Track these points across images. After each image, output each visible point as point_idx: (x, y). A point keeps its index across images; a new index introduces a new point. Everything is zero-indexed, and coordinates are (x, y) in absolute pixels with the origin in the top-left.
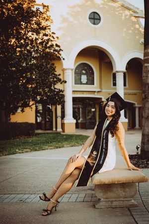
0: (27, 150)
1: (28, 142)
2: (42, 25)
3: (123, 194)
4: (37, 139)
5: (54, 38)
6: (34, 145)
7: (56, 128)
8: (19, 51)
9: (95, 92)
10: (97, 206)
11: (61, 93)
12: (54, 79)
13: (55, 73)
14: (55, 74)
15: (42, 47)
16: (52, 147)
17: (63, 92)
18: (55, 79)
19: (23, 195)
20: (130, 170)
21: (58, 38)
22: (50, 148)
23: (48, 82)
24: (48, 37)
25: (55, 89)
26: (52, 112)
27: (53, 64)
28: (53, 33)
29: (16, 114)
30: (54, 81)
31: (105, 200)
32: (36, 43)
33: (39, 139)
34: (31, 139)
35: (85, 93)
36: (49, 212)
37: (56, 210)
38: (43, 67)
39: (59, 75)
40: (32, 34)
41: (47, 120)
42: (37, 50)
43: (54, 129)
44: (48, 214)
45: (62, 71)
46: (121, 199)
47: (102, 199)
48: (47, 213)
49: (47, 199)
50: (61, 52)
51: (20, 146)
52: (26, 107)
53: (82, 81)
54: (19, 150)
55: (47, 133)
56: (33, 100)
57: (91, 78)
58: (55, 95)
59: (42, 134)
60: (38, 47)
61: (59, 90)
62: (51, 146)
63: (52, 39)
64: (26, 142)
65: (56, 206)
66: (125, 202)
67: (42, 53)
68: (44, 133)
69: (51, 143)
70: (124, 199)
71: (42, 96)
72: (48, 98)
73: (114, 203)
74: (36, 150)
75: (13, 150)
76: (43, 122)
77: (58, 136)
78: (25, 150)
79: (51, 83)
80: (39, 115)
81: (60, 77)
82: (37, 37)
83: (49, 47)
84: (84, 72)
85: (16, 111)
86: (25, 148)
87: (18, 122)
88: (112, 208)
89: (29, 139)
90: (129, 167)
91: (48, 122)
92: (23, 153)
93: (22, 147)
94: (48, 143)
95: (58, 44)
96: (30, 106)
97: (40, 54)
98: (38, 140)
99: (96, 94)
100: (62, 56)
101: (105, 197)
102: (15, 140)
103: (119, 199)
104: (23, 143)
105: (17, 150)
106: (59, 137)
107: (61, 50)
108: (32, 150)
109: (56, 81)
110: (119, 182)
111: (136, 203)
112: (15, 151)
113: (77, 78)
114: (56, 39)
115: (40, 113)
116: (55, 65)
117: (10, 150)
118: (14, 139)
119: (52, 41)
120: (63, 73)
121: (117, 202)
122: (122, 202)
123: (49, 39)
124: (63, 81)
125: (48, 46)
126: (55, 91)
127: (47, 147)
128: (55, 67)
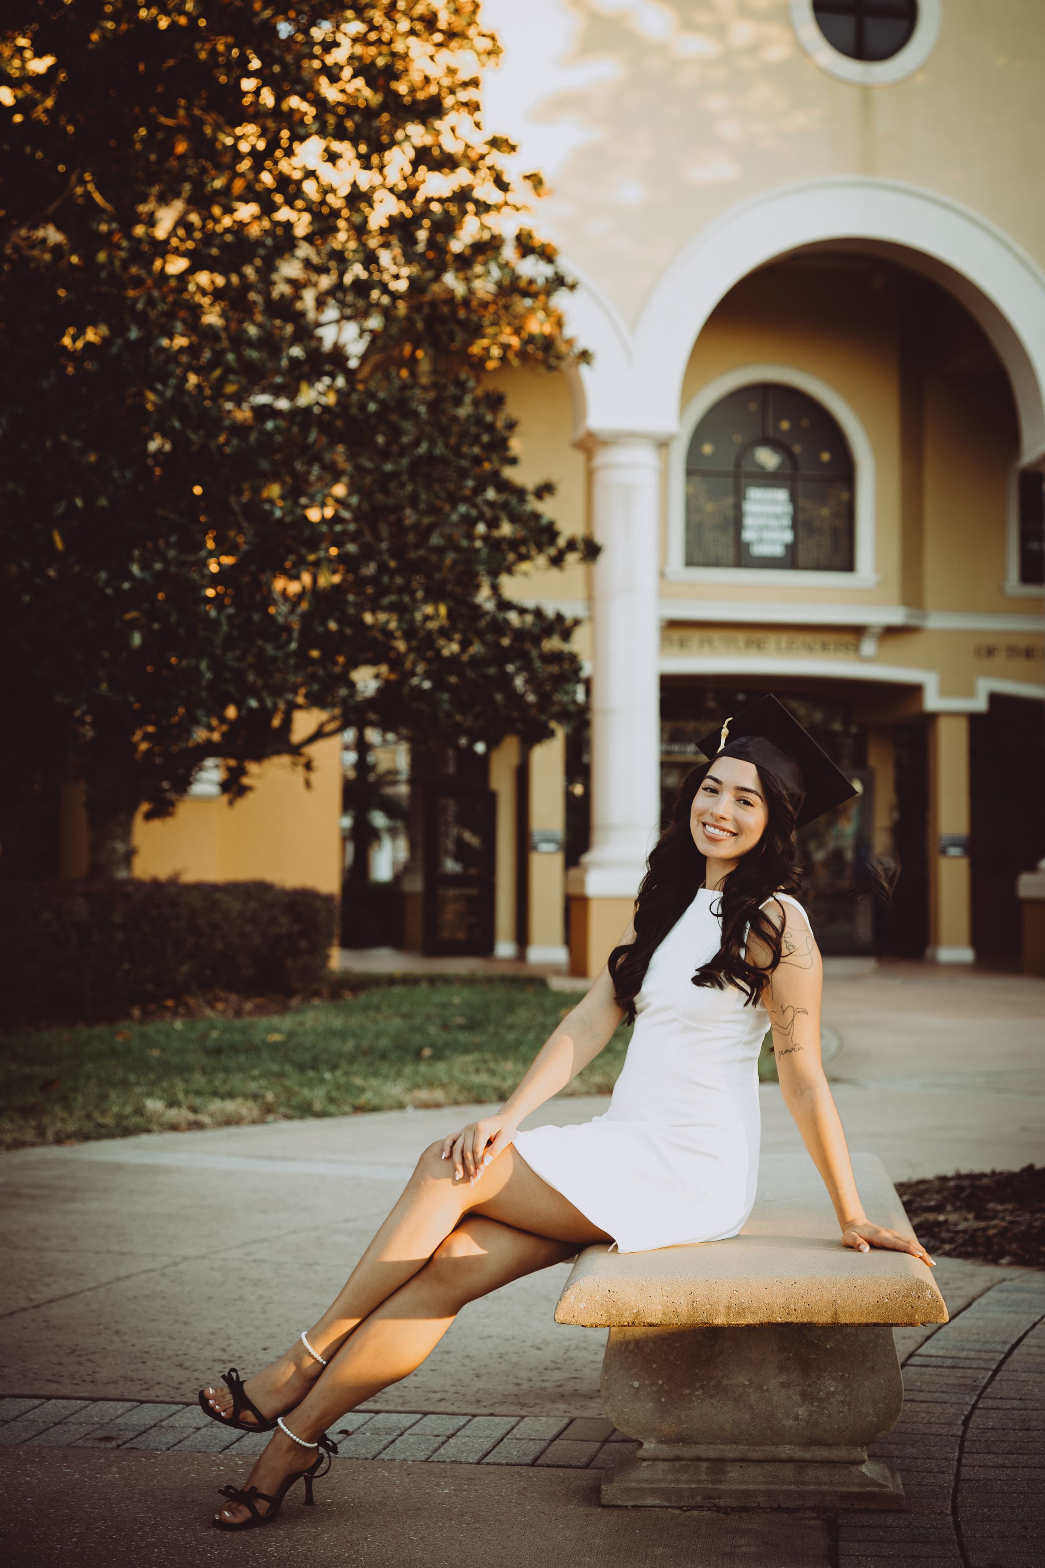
0: (230, 1106)
1: (253, 1049)
2: (416, 77)
3: (802, 1412)
4: (337, 1022)
5: (502, 185)
6: (302, 1068)
7: (522, 937)
8: (218, 294)
9: (857, 631)
10: (608, 1492)
11: (553, 644)
12: (493, 524)
13: (508, 472)
14: (504, 486)
15: (409, 257)
16: (439, 1095)
17: (566, 635)
18: (506, 529)
19: (121, 1407)
20: (852, 1247)
21: (535, 180)
22: (424, 1094)
23: (440, 551)
24: (462, 177)
25: (505, 605)
26: (491, 798)
27: (496, 401)
28: (495, 143)
29: (184, 809)
30: (495, 545)
31: (666, 1450)
32: (360, 230)
33: (356, 1020)
34: (286, 1022)
35: (772, 639)
36: (262, 1506)
37: (309, 1500)
38: (408, 426)
39: (545, 490)
40: (332, 157)
41: (451, 866)
42: (361, 288)
43: (505, 948)
44: (256, 1522)
45: (579, 458)
46: (787, 1451)
47: (650, 1446)
48: (245, 1513)
49: (249, 1416)
50: (561, 300)
51: (184, 1070)
52: (259, 757)
53: (748, 535)
54: (172, 1103)
55: (433, 980)
56: (316, 701)
57: (825, 512)
58: (501, 657)
59: (391, 981)
60: (370, 259)
61: (538, 613)
62: (430, 1084)
63: (486, 192)
64: (235, 1049)
65: (310, 1473)
66: (810, 1474)
67: (402, 308)
68: (408, 981)
69: (438, 1056)
70: (808, 1455)
71: (396, 663)
72: (440, 684)
73: (734, 1473)
74: (305, 1111)
75: (117, 1105)
76: (415, 885)
77: (510, 1008)
78: (217, 1105)
79: (469, 558)
80: (379, 819)
81: (547, 509)
82: (366, 179)
83: (464, 262)
84: (768, 458)
85: (183, 784)
86: (215, 1094)
87: (188, 878)
88: (718, 1509)
89: (275, 1020)
90: (846, 1224)
91: (453, 880)
92: (198, 1126)
93: (199, 1080)
94: (418, 1056)
95: (541, 236)
96: (295, 750)
97: (388, 313)
98: (342, 1035)
99: (869, 647)
100: (569, 331)
101: (668, 1427)
102: (150, 1029)
103: (768, 1451)
104: (217, 1051)
105: (154, 1105)
106: (522, 1015)
107: (559, 281)
108: (268, 1109)
109: (514, 544)
110: (741, 1312)
111: (895, 1485)
112: (140, 1111)
113: (710, 507)
114: (521, 191)
115: (391, 808)
116: (512, 409)
117: (103, 1097)
118: (147, 1016)
119: (483, 208)
120: (590, 475)
121: (753, 1471)
122: (788, 1471)
123: (463, 196)
124: (571, 545)
125: (456, 246)
126: (500, 627)
127: (395, 1090)
128: (511, 426)
